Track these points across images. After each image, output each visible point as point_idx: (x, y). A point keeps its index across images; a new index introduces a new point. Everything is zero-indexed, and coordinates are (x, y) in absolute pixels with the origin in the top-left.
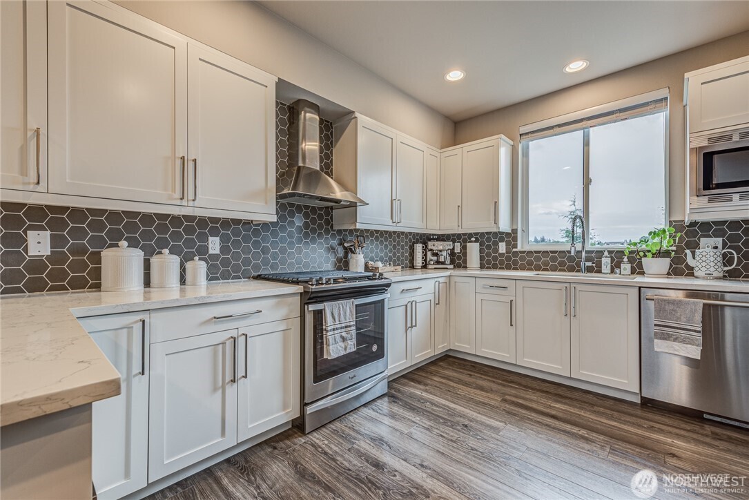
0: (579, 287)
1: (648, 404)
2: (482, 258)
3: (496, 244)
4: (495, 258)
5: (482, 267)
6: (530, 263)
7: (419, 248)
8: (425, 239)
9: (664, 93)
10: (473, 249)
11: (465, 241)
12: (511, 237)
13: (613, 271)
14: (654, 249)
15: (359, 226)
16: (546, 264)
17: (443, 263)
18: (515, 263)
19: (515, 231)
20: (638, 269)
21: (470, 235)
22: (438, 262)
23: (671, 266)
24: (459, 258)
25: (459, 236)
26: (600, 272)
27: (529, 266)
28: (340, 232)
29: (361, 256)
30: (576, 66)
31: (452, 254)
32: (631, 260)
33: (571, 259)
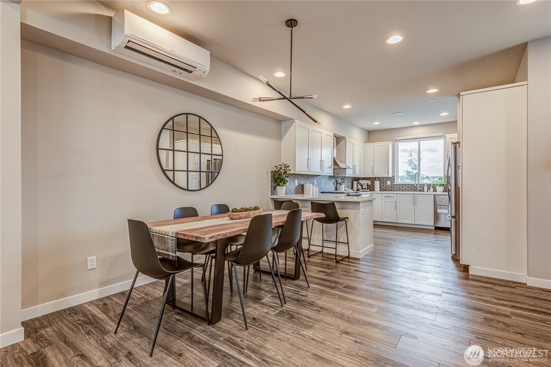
0: (417, 196)
1: (437, 228)
2: (380, 187)
3: (386, 181)
4: (386, 187)
5: (380, 190)
6: (399, 189)
7: (355, 183)
8: (357, 179)
9: (442, 134)
10: (377, 183)
11: (373, 180)
12: (392, 179)
13: (428, 191)
14: (440, 184)
15: (347, 176)
16: (405, 189)
17: (365, 189)
18: (394, 188)
19: (394, 176)
20: (435, 190)
21: (375, 178)
22: (362, 189)
23: (444, 189)
24: (370, 187)
25: (370, 178)
26: (424, 191)
27: (399, 190)
28: (336, 177)
29: (343, 186)
30: (416, 123)
31: (368, 185)
32: (433, 187)
33: (414, 187)
